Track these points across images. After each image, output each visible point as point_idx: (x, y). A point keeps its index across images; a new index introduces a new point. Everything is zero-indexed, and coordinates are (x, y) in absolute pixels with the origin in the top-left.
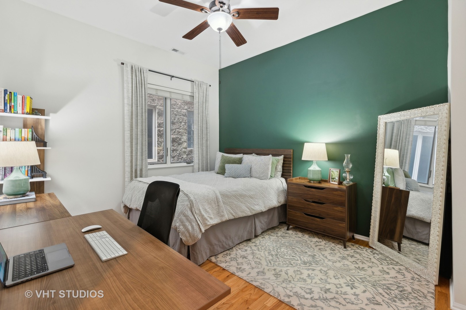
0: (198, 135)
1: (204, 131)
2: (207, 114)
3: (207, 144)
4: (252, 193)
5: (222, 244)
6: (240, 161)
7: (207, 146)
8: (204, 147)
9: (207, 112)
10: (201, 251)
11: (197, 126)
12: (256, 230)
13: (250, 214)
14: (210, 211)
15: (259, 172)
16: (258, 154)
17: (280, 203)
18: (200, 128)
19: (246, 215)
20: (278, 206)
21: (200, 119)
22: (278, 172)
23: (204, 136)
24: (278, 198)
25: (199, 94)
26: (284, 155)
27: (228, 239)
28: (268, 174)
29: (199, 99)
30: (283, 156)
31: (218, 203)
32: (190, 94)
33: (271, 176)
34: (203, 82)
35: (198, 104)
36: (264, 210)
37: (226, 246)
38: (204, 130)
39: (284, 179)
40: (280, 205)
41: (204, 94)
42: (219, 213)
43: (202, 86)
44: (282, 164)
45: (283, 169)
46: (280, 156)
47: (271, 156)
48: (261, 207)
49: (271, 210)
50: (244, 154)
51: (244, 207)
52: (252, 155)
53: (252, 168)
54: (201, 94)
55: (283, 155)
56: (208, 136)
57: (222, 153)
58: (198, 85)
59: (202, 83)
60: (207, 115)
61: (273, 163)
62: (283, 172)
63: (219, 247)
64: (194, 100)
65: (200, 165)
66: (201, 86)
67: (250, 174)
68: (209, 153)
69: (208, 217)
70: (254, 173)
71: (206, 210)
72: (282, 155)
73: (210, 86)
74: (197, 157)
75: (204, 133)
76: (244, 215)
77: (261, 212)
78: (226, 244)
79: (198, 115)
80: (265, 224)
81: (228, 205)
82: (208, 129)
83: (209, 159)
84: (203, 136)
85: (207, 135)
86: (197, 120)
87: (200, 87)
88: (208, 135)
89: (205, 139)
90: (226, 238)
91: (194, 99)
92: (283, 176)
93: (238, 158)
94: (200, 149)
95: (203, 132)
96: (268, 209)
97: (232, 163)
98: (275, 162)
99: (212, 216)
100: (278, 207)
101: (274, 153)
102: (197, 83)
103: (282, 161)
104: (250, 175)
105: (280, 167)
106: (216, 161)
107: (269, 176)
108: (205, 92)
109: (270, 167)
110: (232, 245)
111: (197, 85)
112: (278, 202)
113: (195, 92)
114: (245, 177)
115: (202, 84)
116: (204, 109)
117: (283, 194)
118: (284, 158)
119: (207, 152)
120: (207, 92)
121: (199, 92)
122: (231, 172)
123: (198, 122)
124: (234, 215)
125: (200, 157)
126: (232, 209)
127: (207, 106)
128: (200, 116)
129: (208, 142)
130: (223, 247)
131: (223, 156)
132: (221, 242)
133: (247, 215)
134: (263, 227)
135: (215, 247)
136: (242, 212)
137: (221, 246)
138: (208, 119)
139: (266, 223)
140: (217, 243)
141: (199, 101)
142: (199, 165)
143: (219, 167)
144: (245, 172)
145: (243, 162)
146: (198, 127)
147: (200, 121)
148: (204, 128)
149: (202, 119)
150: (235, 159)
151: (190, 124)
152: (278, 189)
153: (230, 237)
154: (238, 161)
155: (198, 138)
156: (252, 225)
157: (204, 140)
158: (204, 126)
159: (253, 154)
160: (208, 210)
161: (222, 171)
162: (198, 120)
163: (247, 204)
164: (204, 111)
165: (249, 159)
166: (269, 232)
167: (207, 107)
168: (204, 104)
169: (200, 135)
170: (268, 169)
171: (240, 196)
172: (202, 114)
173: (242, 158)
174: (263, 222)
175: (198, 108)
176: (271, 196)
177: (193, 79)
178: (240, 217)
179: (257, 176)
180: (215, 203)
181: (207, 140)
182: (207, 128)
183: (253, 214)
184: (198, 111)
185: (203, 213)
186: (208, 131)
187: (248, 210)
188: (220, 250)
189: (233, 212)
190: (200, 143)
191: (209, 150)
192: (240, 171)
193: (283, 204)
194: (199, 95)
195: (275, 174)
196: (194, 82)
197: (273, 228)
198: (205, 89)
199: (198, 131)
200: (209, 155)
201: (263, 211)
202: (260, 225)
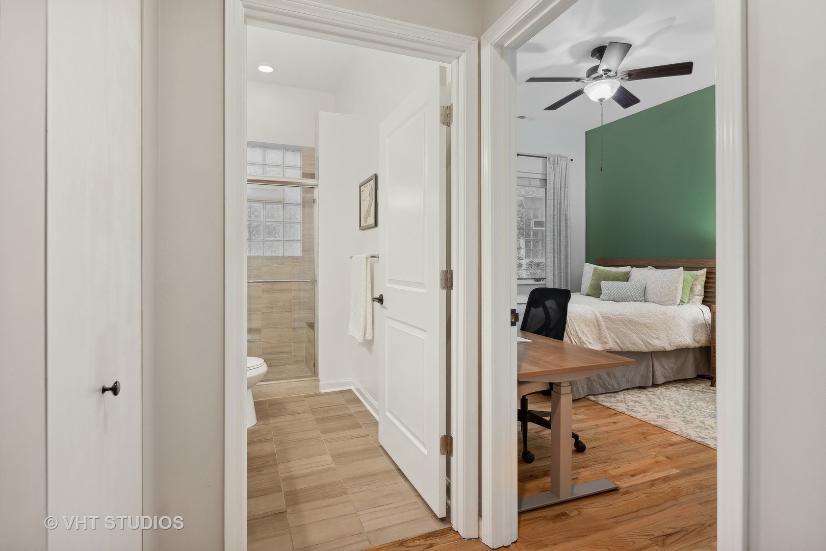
0: (554, 237)
1: (562, 232)
2: (567, 205)
3: (566, 251)
4: (648, 321)
5: (604, 383)
6: (626, 278)
7: (567, 255)
8: (562, 257)
9: (566, 202)
10: (577, 384)
11: (552, 224)
12: (654, 376)
13: (645, 349)
14: (588, 335)
15: (661, 294)
16: (656, 267)
17: (698, 342)
18: (556, 227)
19: (639, 350)
20: (694, 346)
21: (556, 214)
22: (696, 297)
23: (562, 239)
24: (694, 334)
25: (554, 175)
26: (707, 268)
27: (611, 378)
28: (676, 297)
29: (554, 183)
30: (705, 270)
31: (599, 326)
32: (540, 177)
33: (682, 302)
34: (560, 156)
35: (553, 192)
36: (669, 348)
37: (609, 387)
38: (562, 230)
39: (708, 307)
40: (698, 345)
41: (563, 175)
42: (601, 339)
43: (559, 162)
44: (703, 283)
45: (705, 292)
46: (700, 270)
47: (681, 269)
48: (662, 342)
49: (681, 352)
50: (632, 267)
51: (635, 338)
52: (647, 268)
53: (647, 289)
54: (558, 175)
55: (705, 268)
56: (569, 240)
57: (593, 266)
58: (554, 161)
59: (559, 158)
60: (567, 207)
61: (685, 280)
62: (705, 297)
63: (599, 386)
64: (548, 185)
65: (557, 283)
66: (557, 163)
67: (644, 296)
68: (569, 266)
69: (587, 341)
70: (650, 296)
71: (583, 332)
72: (701, 268)
73: (572, 160)
74: (551, 270)
75: (562, 234)
76: (636, 349)
77: (663, 350)
78: (609, 384)
79: (554, 207)
80: (670, 371)
81: (612, 332)
82: (569, 229)
83: (569, 275)
84: (560, 239)
85: (566, 237)
86: (552, 214)
87: (556, 165)
88: (569, 237)
89: (564, 244)
90: (609, 376)
91: (548, 183)
92: (704, 302)
93: (622, 272)
94: (556, 259)
95: (560, 233)
96: (675, 348)
97: (612, 281)
98: (690, 279)
99: (592, 341)
100: (694, 349)
101: (689, 265)
102: (552, 158)
103: (704, 278)
104: (643, 298)
105: (700, 288)
106: (583, 277)
107: (678, 301)
108: (564, 171)
109: (680, 286)
110: (618, 387)
111: (552, 162)
112: (695, 340)
113: (548, 173)
114: (635, 301)
115: (559, 160)
116: (563, 197)
117: (704, 330)
118: (708, 273)
119: (566, 263)
120: (567, 170)
121: (555, 173)
122: (612, 294)
123: (554, 218)
124: (621, 345)
125: (556, 271)
126: (618, 337)
127: (566, 192)
128: (556, 208)
129: (569, 249)
130: (605, 387)
131: (595, 270)
132: (601, 379)
133: (641, 350)
134: (668, 375)
135: (595, 384)
136: (632, 344)
137: (602, 384)
138: (569, 212)
139: (672, 371)
140: (596, 379)
141: (554, 186)
142: (554, 283)
143: (591, 285)
144: (636, 294)
145: (630, 278)
146: (554, 225)
147: (556, 217)
148: (562, 226)
149: (559, 214)
150: (616, 273)
151: (530, 219)
152: (694, 321)
153: (615, 377)
154: (622, 277)
155: (554, 243)
156: (647, 366)
157: (562, 245)
158: (562, 225)
159: (649, 267)
160: (587, 333)
161: (595, 292)
162: (554, 216)
163: (641, 335)
164: (562, 201)
165: (642, 276)
166: (678, 385)
167: (567, 194)
168: (563, 190)
169: (556, 237)
170: (676, 289)
171: (630, 323)
172: (559, 206)
173: (630, 272)
174: (666, 367)
175: (554, 196)
176: (681, 330)
177: (545, 154)
178: (629, 350)
179: (657, 299)
180: (595, 326)
181: (566, 246)
182: (566, 227)
183: (650, 350)
184: (554, 202)
185: (580, 335)
186: (569, 232)
187: (642, 343)
188: (601, 390)
189: (619, 342)
190: (556, 249)
191: (569, 261)
192: (626, 291)
193: (704, 345)
194: (554, 177)
195: (689, 299)
196: (547, 158)
197: (685, 381)
198: (564, 167)
199: (554, 232)
200: (569, 268)
201: (667, 350)
202: (661, 370)
